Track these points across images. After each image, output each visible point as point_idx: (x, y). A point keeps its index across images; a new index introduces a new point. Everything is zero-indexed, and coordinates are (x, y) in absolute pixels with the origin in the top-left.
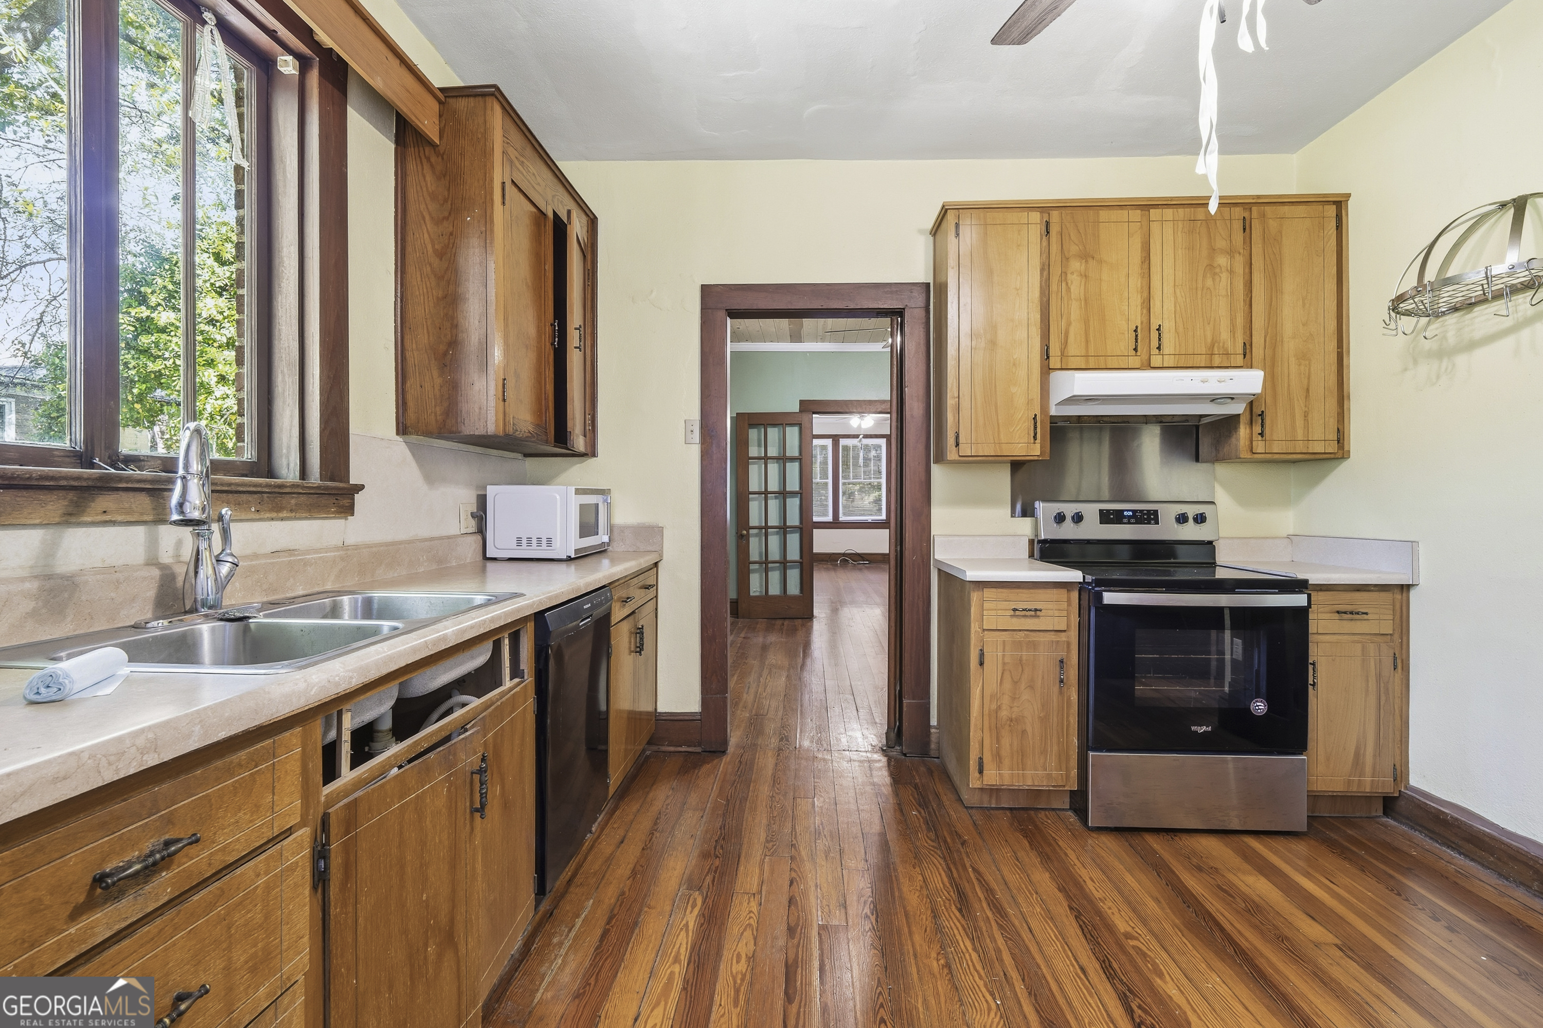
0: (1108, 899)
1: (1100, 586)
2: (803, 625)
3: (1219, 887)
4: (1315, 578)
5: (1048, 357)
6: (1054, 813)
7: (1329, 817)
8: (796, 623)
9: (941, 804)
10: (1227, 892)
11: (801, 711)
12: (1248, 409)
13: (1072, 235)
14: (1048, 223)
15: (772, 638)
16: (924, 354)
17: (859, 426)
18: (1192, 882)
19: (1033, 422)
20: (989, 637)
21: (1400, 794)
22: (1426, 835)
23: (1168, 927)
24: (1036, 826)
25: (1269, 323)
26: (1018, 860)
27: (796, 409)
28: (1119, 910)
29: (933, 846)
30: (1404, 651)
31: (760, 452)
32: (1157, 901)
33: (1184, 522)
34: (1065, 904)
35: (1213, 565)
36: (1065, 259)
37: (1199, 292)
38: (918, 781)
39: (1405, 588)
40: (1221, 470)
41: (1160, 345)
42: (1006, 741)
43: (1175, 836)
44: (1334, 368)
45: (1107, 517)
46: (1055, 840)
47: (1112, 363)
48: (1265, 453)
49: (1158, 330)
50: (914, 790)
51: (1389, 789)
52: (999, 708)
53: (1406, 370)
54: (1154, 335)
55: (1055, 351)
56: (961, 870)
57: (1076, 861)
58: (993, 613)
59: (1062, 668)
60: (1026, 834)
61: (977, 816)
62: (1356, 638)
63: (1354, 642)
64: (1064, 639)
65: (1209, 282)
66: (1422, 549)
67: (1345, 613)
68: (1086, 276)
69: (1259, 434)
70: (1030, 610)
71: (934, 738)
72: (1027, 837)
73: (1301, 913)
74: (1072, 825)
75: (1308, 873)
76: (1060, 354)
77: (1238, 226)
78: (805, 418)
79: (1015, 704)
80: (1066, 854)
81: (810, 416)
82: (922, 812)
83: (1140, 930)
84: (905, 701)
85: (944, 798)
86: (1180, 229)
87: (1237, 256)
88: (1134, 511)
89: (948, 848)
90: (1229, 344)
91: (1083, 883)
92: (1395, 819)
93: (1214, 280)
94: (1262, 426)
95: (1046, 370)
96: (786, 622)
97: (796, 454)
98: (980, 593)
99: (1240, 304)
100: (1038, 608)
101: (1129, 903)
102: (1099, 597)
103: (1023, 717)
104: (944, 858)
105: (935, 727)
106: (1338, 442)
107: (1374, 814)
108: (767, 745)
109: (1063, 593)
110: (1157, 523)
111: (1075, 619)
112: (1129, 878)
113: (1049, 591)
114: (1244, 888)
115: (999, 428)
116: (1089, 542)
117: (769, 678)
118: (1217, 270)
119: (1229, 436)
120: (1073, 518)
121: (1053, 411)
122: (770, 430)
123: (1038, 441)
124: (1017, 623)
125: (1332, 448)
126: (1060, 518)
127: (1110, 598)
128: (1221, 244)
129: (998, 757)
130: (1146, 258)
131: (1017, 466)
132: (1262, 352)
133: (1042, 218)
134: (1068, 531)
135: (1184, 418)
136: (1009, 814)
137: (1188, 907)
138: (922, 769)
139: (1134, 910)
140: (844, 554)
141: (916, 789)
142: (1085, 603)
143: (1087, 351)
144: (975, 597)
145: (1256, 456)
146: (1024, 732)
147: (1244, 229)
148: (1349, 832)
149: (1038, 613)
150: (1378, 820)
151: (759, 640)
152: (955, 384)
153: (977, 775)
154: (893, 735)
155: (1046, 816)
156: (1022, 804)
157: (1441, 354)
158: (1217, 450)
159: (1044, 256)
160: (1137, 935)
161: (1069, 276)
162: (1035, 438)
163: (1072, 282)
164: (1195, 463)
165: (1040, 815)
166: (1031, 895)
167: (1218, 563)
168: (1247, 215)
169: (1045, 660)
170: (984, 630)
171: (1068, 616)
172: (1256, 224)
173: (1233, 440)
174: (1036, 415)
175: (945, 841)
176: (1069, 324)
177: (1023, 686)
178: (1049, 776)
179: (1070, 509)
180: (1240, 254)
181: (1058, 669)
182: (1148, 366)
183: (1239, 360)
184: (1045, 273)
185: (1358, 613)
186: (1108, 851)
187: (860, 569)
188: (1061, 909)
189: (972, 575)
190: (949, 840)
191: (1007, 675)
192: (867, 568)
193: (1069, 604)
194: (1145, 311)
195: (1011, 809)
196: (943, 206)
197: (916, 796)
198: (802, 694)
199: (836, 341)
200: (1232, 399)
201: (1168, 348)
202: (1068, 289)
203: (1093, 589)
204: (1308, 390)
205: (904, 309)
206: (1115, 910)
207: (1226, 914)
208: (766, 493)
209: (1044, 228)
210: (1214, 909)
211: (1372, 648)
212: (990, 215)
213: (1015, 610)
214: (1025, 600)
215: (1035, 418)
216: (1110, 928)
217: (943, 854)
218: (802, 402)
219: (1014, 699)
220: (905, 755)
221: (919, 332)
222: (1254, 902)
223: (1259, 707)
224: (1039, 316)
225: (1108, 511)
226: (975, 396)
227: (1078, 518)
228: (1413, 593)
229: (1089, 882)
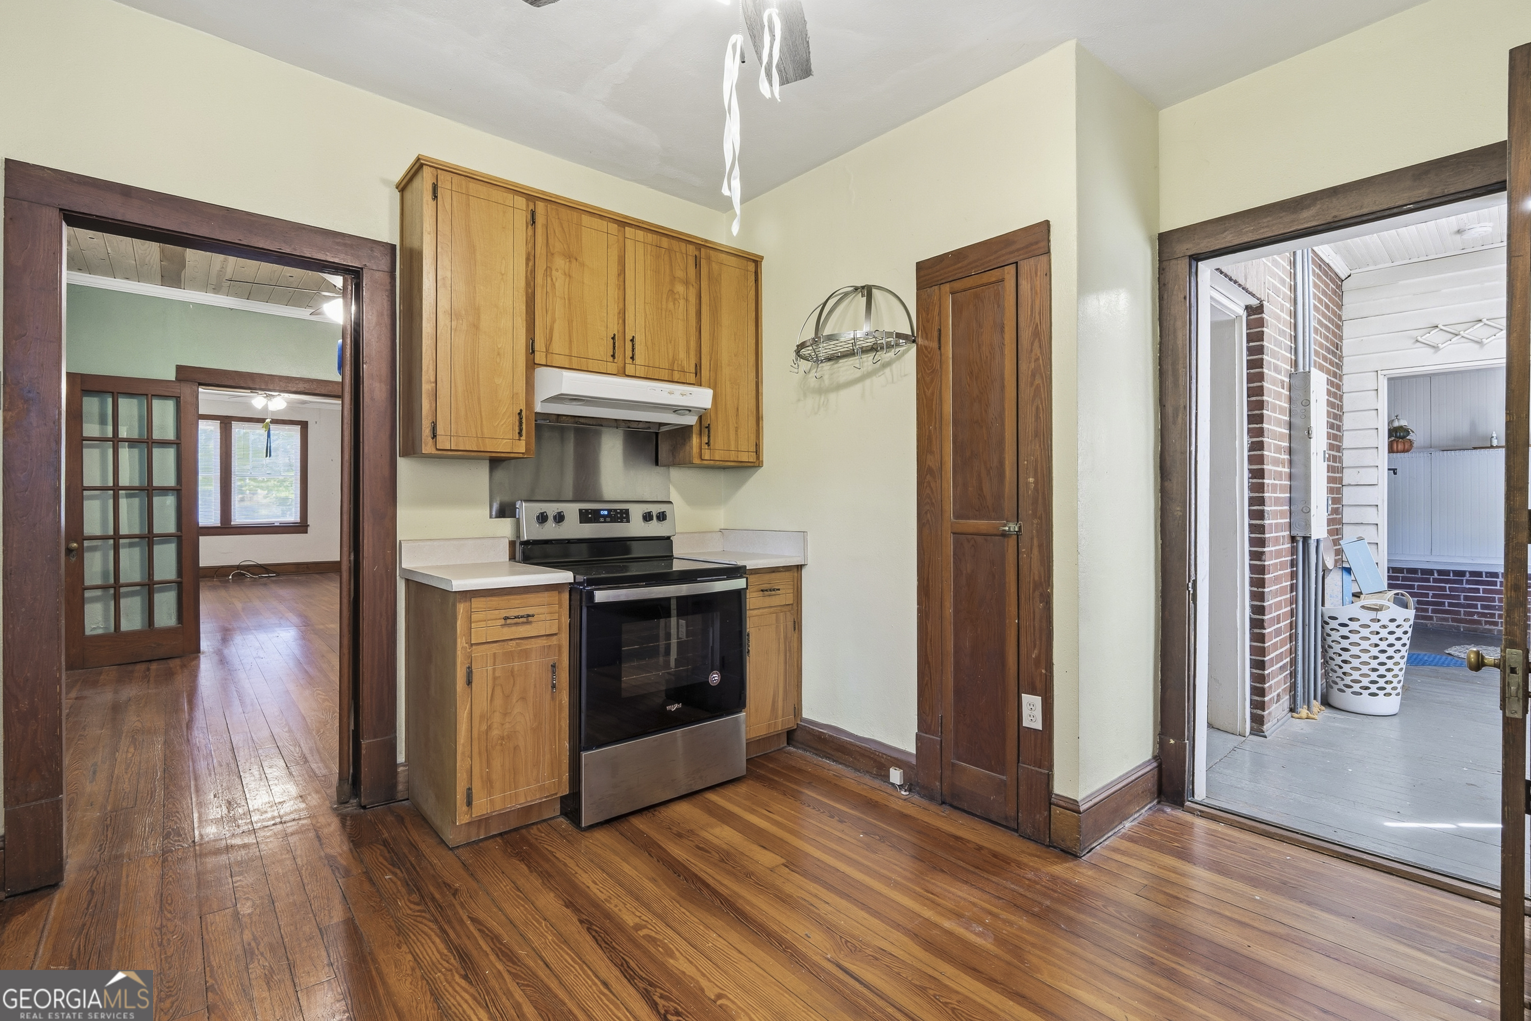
0: (613, 897)
1: (590, 586)
2: (183, 666)
3: (698, 847)
4: (750, 564)
5: (533, 352)
6: (545, 824)
7: (756, 757)
8: (171, 665)
9: (420, 855)
10: (703, 849)
11: (196, 786)
12: (698, 422)
13: (556, 231)
14: (533, 213)
15: (130, 691)
16: (389, 327)
17: (266, 407)
18: (678, 851)
19: (518, 417)
20: (477, 652)
21: (797, 726)
22: (814, 753)
23: (666, 902)
24: (531, 845)
25: (712, 349)
26: (519, 890)
27: (171, 376)
28: (625, 904)
29: (418, 911)
30: (799, 616)
31: (103, 431)
32: (653, 880)
33: (649, 521)
34: (575, 919)
35: (670, 557)
36: (550, 255)
37: (664, 313)
38: (386, 835)
39: (799, 567)
40: (676, 474)
41: (633, 355)
42: (497, 764)
43: (655, 811)
44: (754, 392)
45: (587, 517)
46: (551, 852)
47: (592, 365)
48: (710, 460)
49: (632, 340)
50: (382, 847)
51: (792, 725)
52: (490, 728)
53: (799, 400)
54: (629, 345)
55: (539, 345)
56: (458, 928)
57: (576, 869)
58: (483, 624)
59: (554, 672)
60: (523, 857)
61: (465, 854)
62: (772, 610)
63: (771, 613)
64: (555, 643)
65: (671, 305)
66: (809, 537)
67: (766, 590)
68: (569, 276)
69: (706, 443)
70: (522, 617)
71: (401, 778)
72: (523, 860)
73: (756, 846)
74: (566, 831)
75: (754, 810)
76: (545, 351)
77: (691, 262)
78: (185, 390)
79: (507, 720)
80: (565, 865)
81: (195, 387)
82: (398, 871)
83: (647, 916)
84: (364, 743)
85: (423, 847)
86: (649, 251)
87: (691, 287)
88: (609, 511)
89: (439, 907)
90: (685, 363)
91: (587, 889)
92: (794, 747)
93: (674, 304)
94: (709, 437)
95: (532, 365)
96: (154, 666)
97: (171, 435)
98: (468, 604)
99: (693, 330)
100: (530, 613)
101: (631, 893)
102: (591, 596)
103: (515, 732)
104: (436, 921)
105: (402, 765)
106: (756, 453)
107: (782, 746)
108: (142, 852)
109: (554, 596)
110: (628, 521)
111: (566, 620)
112: (627, 868)
113: (540, 595)
114: (716, 841)
115: (482, 421)
116: (569, 541)
117: (132, 750)
118: (677, 296)
119: (684, 444)
120: (555, 518)
121: (539, 408)
122: (123, 402)
123: (523, 438)
124: (508, 633)
125: (752, 458)
126: (542, 518)
127: (601, 596)
128: (679, 274)
129: (488, 782)
130: (622, 272)
131: (496, 462)
132: (708, 373)
133: (528, 206)
134: (551, 531)
135: (647, 425)
136: (500, 841)
137: (679, 876)
138: (390, 818)
139: (637, 898)
140: (238, 567)
141: (385, 846)
142: (576, 603)
143: (570, 348)
144: (461, 608)
145: (705, 462)
146: (516, 748)
147: (696, 265)
148: (771, 766)
149: (530, 619)
150: (785, 750)
151: (104, 697)
152: (432, 367)
153: (465, 808)
154: (347, 788)
155: (538, 829)
156: (514, 824)
157: (821, 391)
158: (674, 456)
159: (530, 246)
160: (644, 923)
161: (554, 272)
162: (520, 434)
163: (556, 279)
164: (655, 467)
165: (532, 831)
166: (540, 924)
167: (675, 555)
168: (697, 253)
169: (536, 666)
170: (472, 645)
171: (559, 619)
172: (703, 262)
173: (687, 448)
174: (521, 410)
175: (433, 899)
176: (554, 321)
177: (515, 698)
178: (541, 788)
179: (552, 509)
180: (693, 286)
181: (550, 675)
182: (623, 373)
183: (692, 378)
184: (531, 264)
185: (774, 590)
186: (603, 847)
187: (265, 584)
188: (573, 927)
189: (459, 584)
190: (437, 896)
191: (498, 691)
192: (273, 582)
193: (561, 606)
194: (621, 321)
195: (501, 834)
196: (418, 159)
197: (387, 855)
198: (194, 762)
199: (237, 295)
200: (690, 411)
201: (638, 360)
202: (553, 285)
203: (584, 588)
204: (738, 409)
205: (362, 269)
206: (621, 906)
207: (709, 870)
208: (116, 488)
209: (529, 217)
210: (698, 869)
211: (781, 615)
212: (473, 185)
213: (506, 618)
214: (517, 606)
215: (520, 414)
216: (620, 927)
217: (433, 915)
218: (180, 369)
219: (505, 715)
220: (364, 807)
221: (382, 300)
222: (724, 850)
223: (715, 678)
224: (524, 308)
225: (587, 510)
226: (455, 383)
227: (560, 518)
228: (804, 572)
229: (592, 885)
